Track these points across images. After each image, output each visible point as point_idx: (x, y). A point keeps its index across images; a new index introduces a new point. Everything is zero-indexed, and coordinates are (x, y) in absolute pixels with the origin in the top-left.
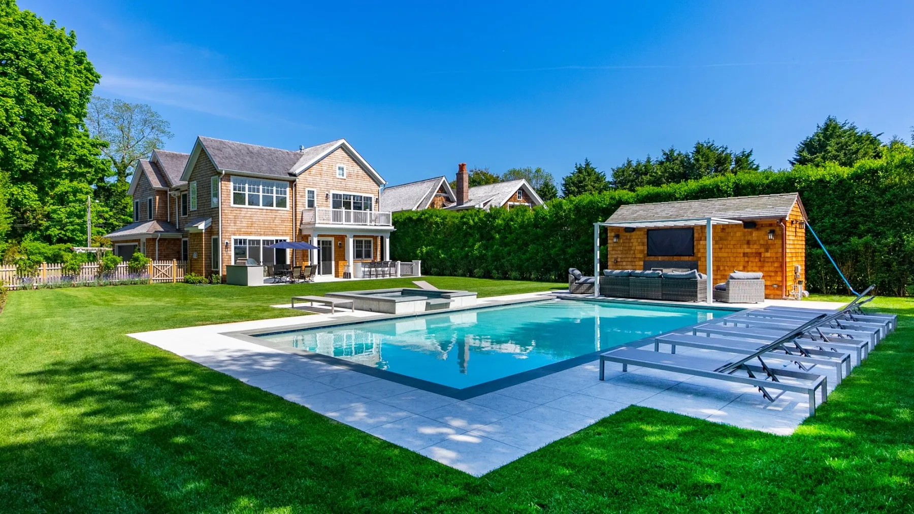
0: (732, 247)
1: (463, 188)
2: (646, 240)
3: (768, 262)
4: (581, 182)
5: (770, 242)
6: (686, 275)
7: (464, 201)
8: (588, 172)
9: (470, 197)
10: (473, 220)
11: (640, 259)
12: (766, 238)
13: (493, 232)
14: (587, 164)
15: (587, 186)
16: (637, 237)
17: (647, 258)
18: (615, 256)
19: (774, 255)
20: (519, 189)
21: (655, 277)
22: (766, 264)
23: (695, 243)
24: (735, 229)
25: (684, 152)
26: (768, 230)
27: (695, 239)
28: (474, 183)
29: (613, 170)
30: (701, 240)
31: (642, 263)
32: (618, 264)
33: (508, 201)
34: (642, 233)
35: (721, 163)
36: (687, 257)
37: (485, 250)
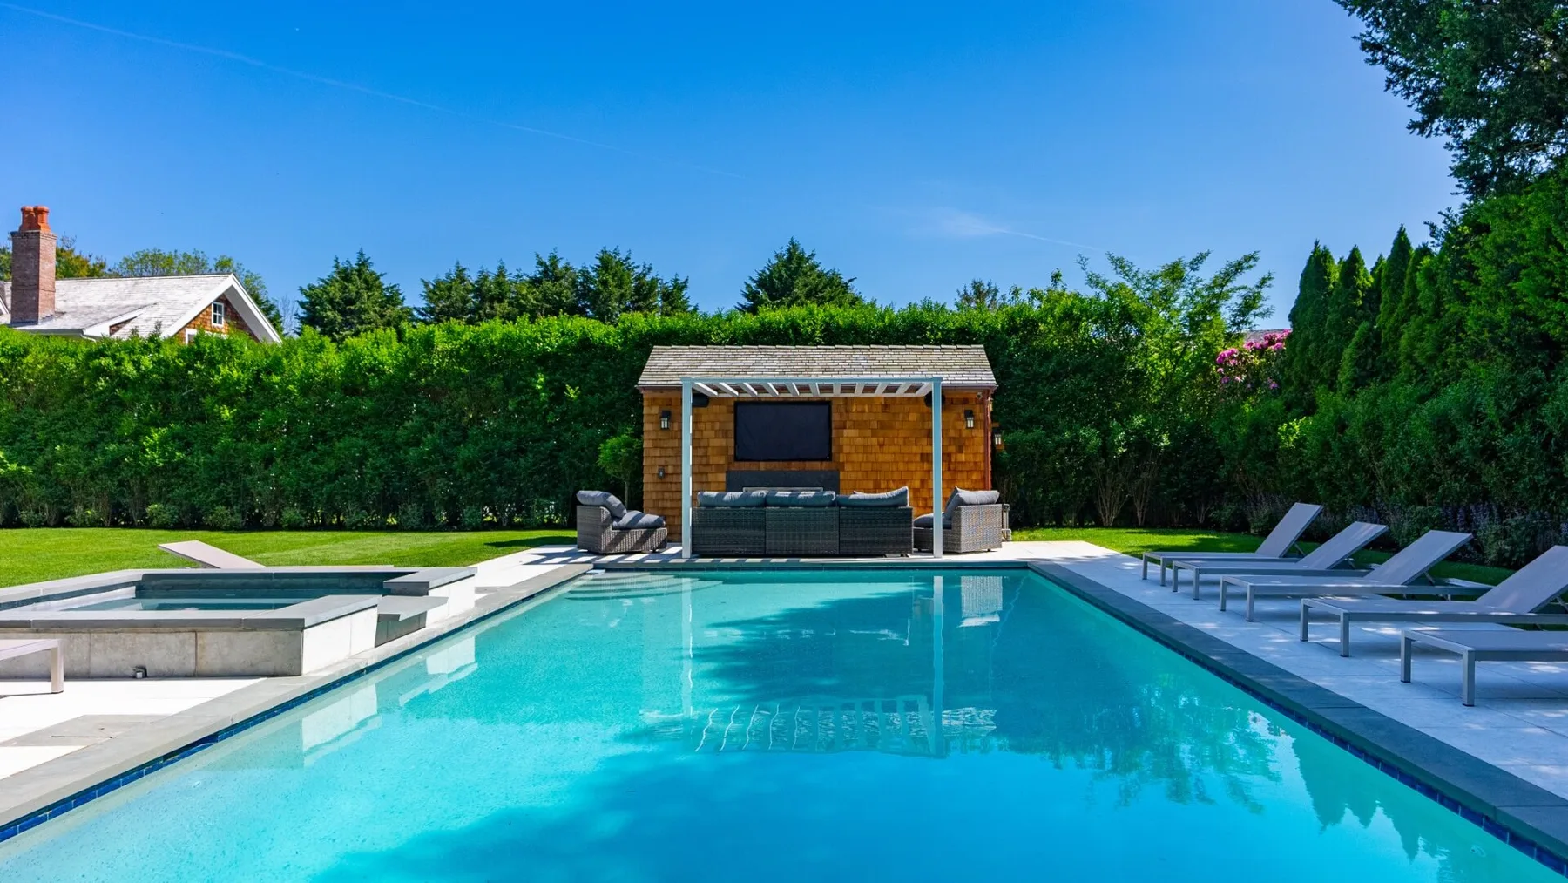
0: (901, 441)
1: (37, 276)
2: (731, 426)
3: (962, 471)
4: (351, 302)
5: (965, 433)
6: (890, 498)
7: (41, 315)
8: (366, 281)
9: (60, 305)
10: (136, 364)
11: (719, 468)
12: (959, 425)
13: (208, 400)
14: (363, 264)
15: (365, 311)
16: (712, 417)
17: (736, 466)
18: (662, 461)
19: (971, 458)
20: (218, 300)
21: (824, 506)
22: (959, 476)
23: (834, 434)
24: (907, 408)
25: (578, 267)
26: (961, 409)
27: (833, 426)
28: (70, 268)
29: (426, 285)
30: (845, 428)
31: (722, 477)
32: (668, 479)
33: (186, 326)
34: (724, 408)
35: (642, 295)
36: (818, 463)
37: (181, 450)
